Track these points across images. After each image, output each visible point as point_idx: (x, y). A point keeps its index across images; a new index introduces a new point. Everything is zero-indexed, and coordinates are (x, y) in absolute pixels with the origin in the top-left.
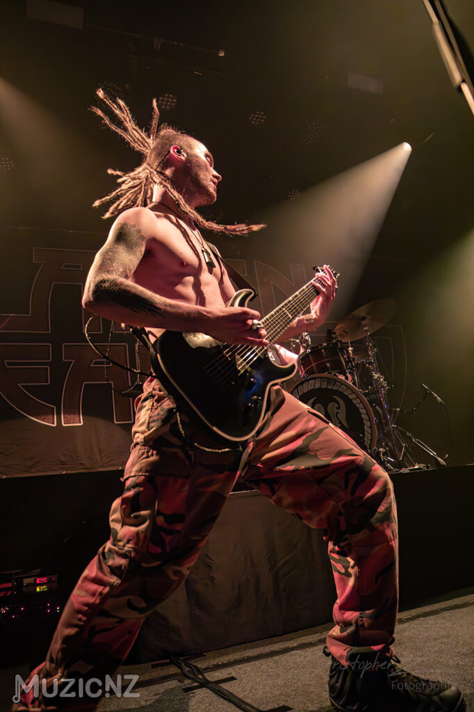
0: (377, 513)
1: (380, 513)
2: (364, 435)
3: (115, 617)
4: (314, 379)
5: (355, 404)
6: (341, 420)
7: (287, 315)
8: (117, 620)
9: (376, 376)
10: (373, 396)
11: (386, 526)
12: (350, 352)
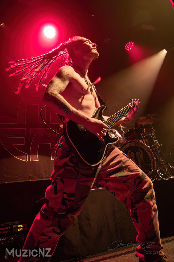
0: (147, 195)
1: (148, 195)
2: (151, 165)
3: (47, 236)
4: (130, 142)
5: (147, 152)
6: (141, 158)
7: (118, 118)
8: (48, 237)
9: (155, 141)
10: (154, 149)
11: (150, 200)
12: (144, 131)
